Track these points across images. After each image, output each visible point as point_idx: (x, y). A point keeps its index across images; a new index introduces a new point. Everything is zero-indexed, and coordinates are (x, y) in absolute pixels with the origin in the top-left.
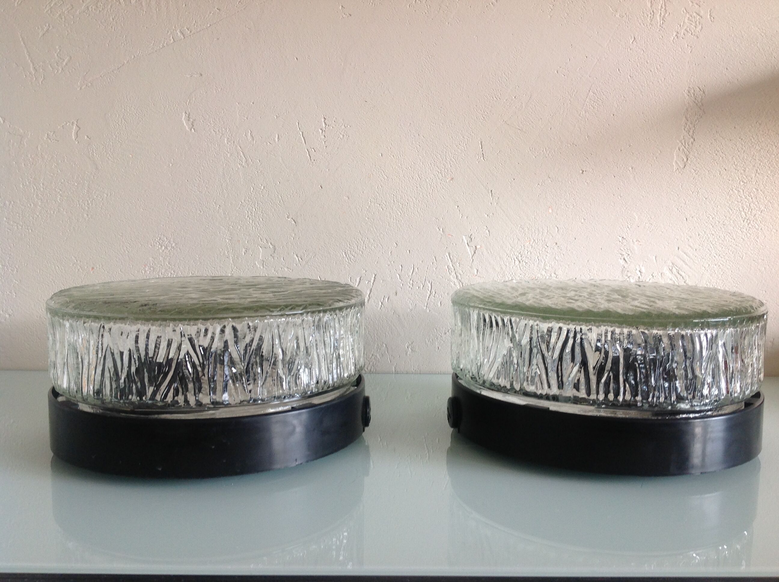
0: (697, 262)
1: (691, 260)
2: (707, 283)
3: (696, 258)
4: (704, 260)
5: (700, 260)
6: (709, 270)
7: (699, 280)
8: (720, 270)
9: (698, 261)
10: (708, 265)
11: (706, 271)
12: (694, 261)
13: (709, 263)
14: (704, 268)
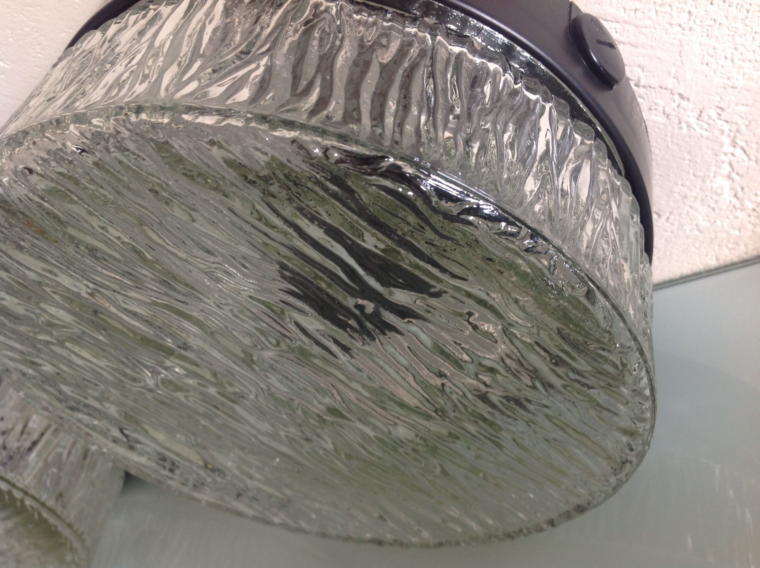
0: (647, 22)
1: (627, 27)
2: (707, 59)
3: (639, 15)
4: (667, 8)
5: (653, 14)
6: (694, 27)
7: (678, 64)
8: (733, 9)
9: (650, 18)
10: (686, 15)
11: (687, 32)
12: (637, 26)
13: (687, 8)
14: (677, 28)
